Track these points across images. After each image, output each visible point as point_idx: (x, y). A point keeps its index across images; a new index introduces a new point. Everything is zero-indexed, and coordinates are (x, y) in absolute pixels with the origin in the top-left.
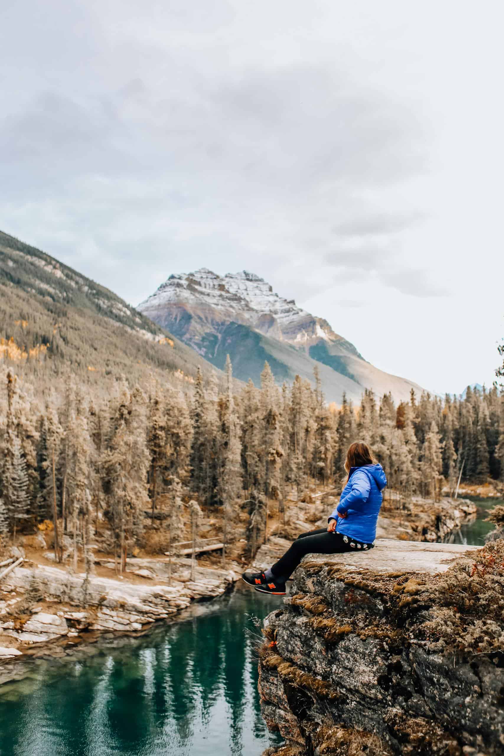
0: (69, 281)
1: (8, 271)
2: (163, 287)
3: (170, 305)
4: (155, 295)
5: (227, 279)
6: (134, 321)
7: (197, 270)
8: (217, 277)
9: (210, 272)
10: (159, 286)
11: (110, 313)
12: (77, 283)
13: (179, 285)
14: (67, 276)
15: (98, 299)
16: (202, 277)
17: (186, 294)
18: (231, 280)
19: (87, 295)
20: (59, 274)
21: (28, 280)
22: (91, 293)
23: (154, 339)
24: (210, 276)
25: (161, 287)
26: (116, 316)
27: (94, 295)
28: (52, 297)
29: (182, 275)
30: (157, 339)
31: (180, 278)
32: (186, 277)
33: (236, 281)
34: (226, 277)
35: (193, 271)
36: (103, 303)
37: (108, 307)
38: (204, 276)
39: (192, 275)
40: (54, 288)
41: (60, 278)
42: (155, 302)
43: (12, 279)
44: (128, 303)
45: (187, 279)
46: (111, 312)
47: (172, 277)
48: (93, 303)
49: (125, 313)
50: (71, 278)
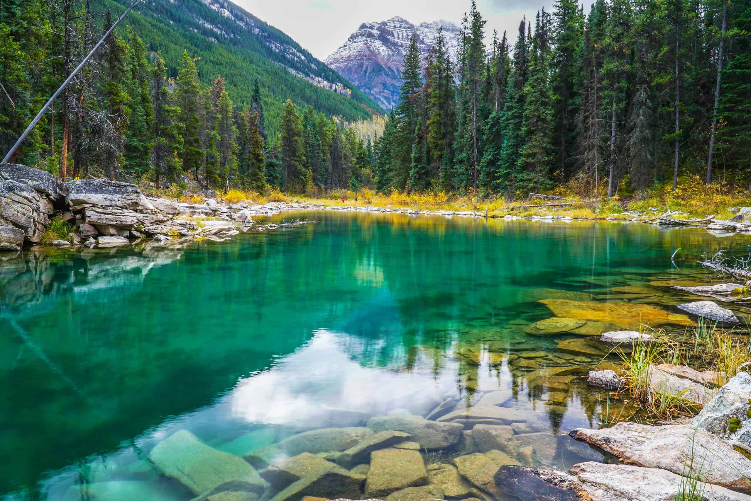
0: (238, 22)
1: (168, 8)
2: (353, 38)
3: (360, 57)
4: (345, 46)
5: (422, 29)
6: (309, 68)
7: (390, 18)
8: (411, 27)
9: (402, 21)
10: (350, 36)
11: (282, 59)
12: (247, 24)
13: (370, 35)
14: (236, 16)
15: (270, 42)
16: (395, 26)
17: (378, 45)
18: (426, 29)
19: (257, 39)
20: (226, 13)
21: (191, 19)
22: (262, 36)
23: (331, 87)
24: (403, 25)
25: (351, 37)
26: (289, 61)
27: (265, 37)
28: (217, 38)
29: (374, 24)
30: (334, 87)
31: (372, 28)
32: (378, 26)
33: (432, 31)
34: (422, 26)
35: (385, 20)
36: (276, 47)
37: (281, 51)
38: (398, 26)
39: (384, 24)
40: (220, 29)
41: (229, 18)
42: (345, 53)
43: (172, 17)
44: (303, 47)
45: (378, 29)
46: (284, 56)
47: (363, 26)
48: (265, 46)
49: (299, 57)
50: (241, 19)
